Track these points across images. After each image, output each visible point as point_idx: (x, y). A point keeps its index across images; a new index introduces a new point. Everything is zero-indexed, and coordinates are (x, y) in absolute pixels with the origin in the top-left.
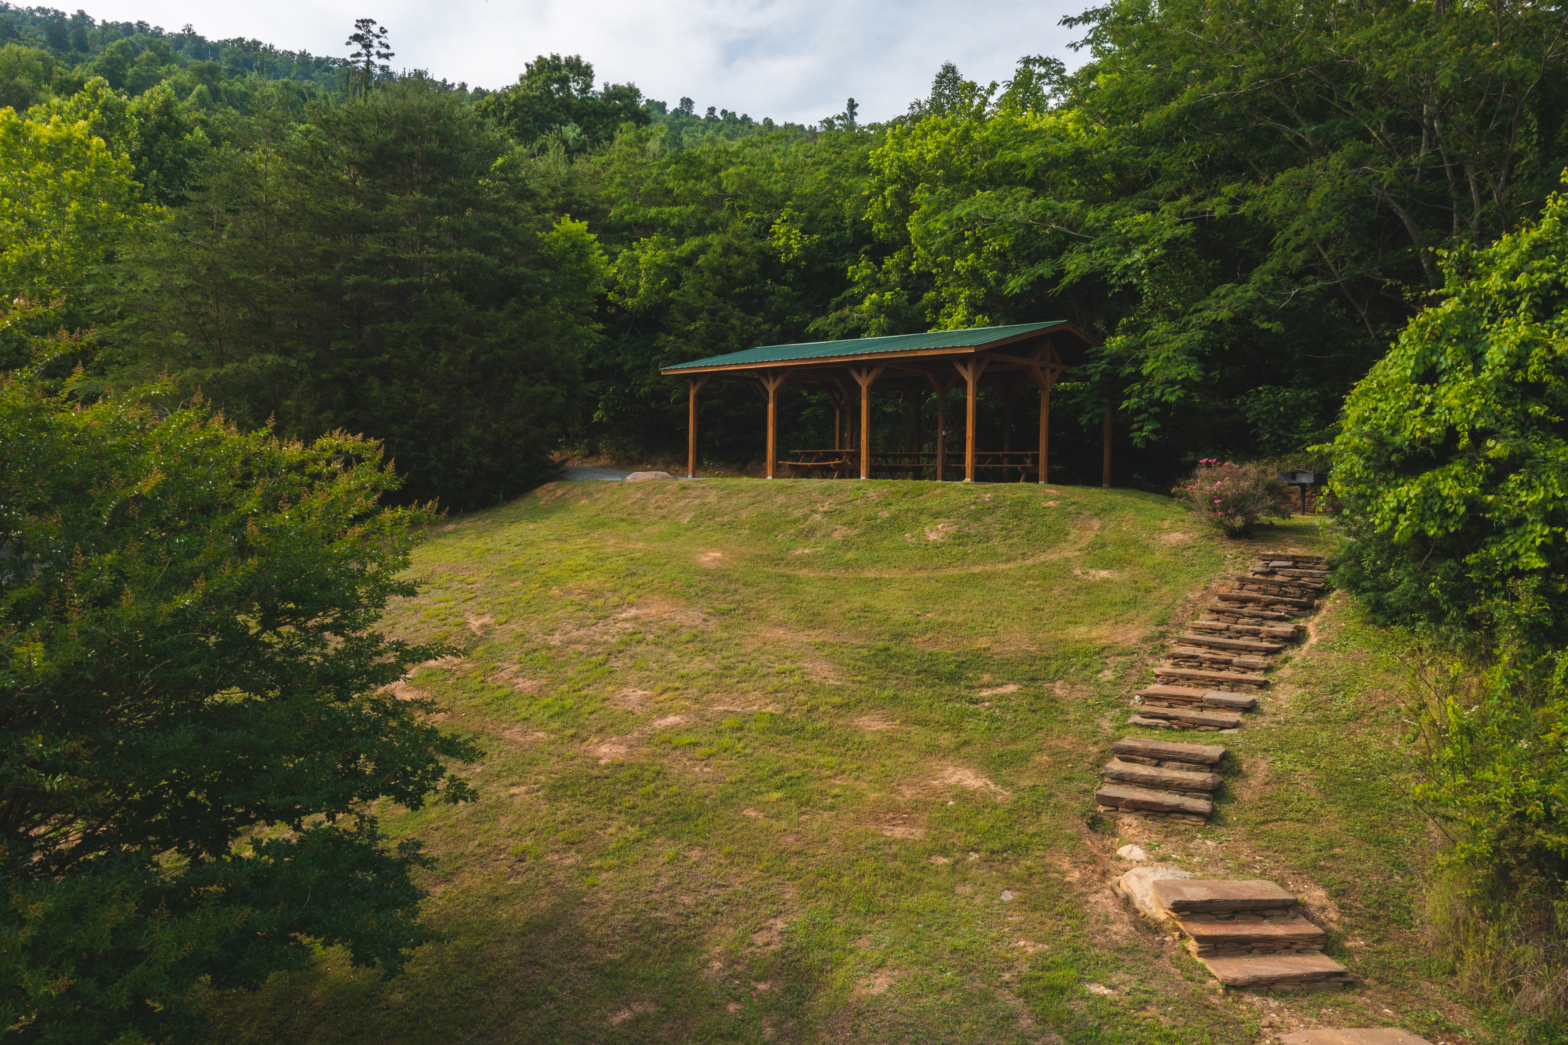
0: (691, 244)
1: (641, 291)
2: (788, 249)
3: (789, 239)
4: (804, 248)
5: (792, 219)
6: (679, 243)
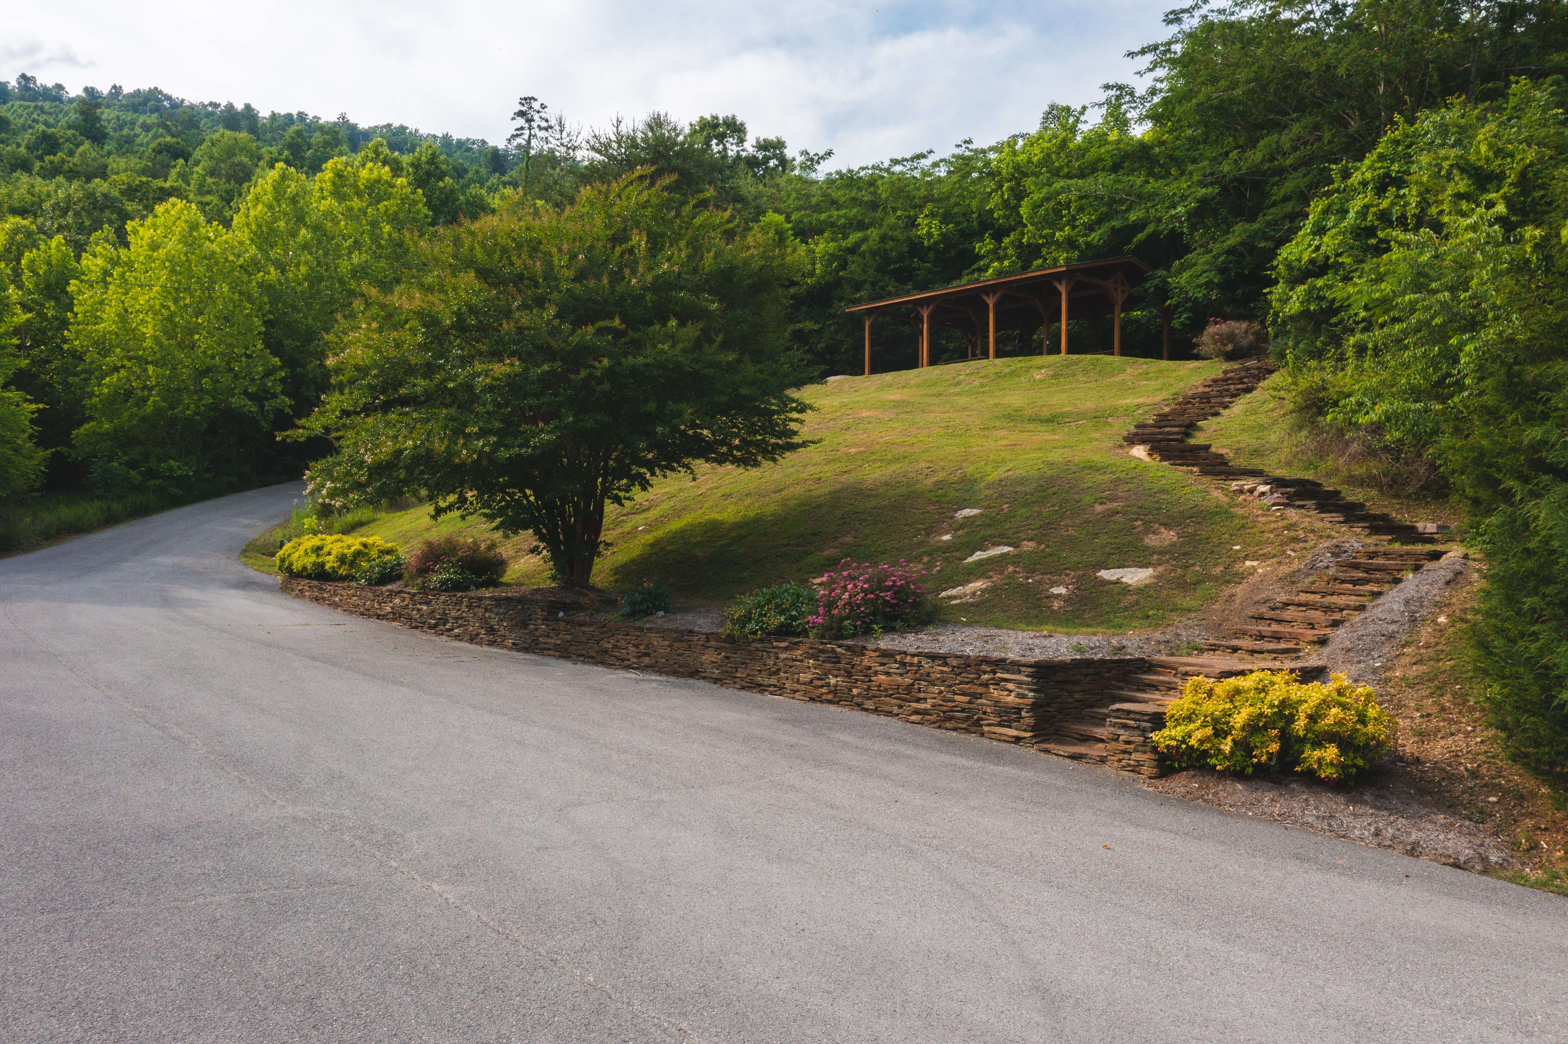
0: (855, 237)
1: (818, 271)
2: (929, 235)
3: (931, 228)
4: (942, 235)
5: (932, 215)
6: (845, 237)
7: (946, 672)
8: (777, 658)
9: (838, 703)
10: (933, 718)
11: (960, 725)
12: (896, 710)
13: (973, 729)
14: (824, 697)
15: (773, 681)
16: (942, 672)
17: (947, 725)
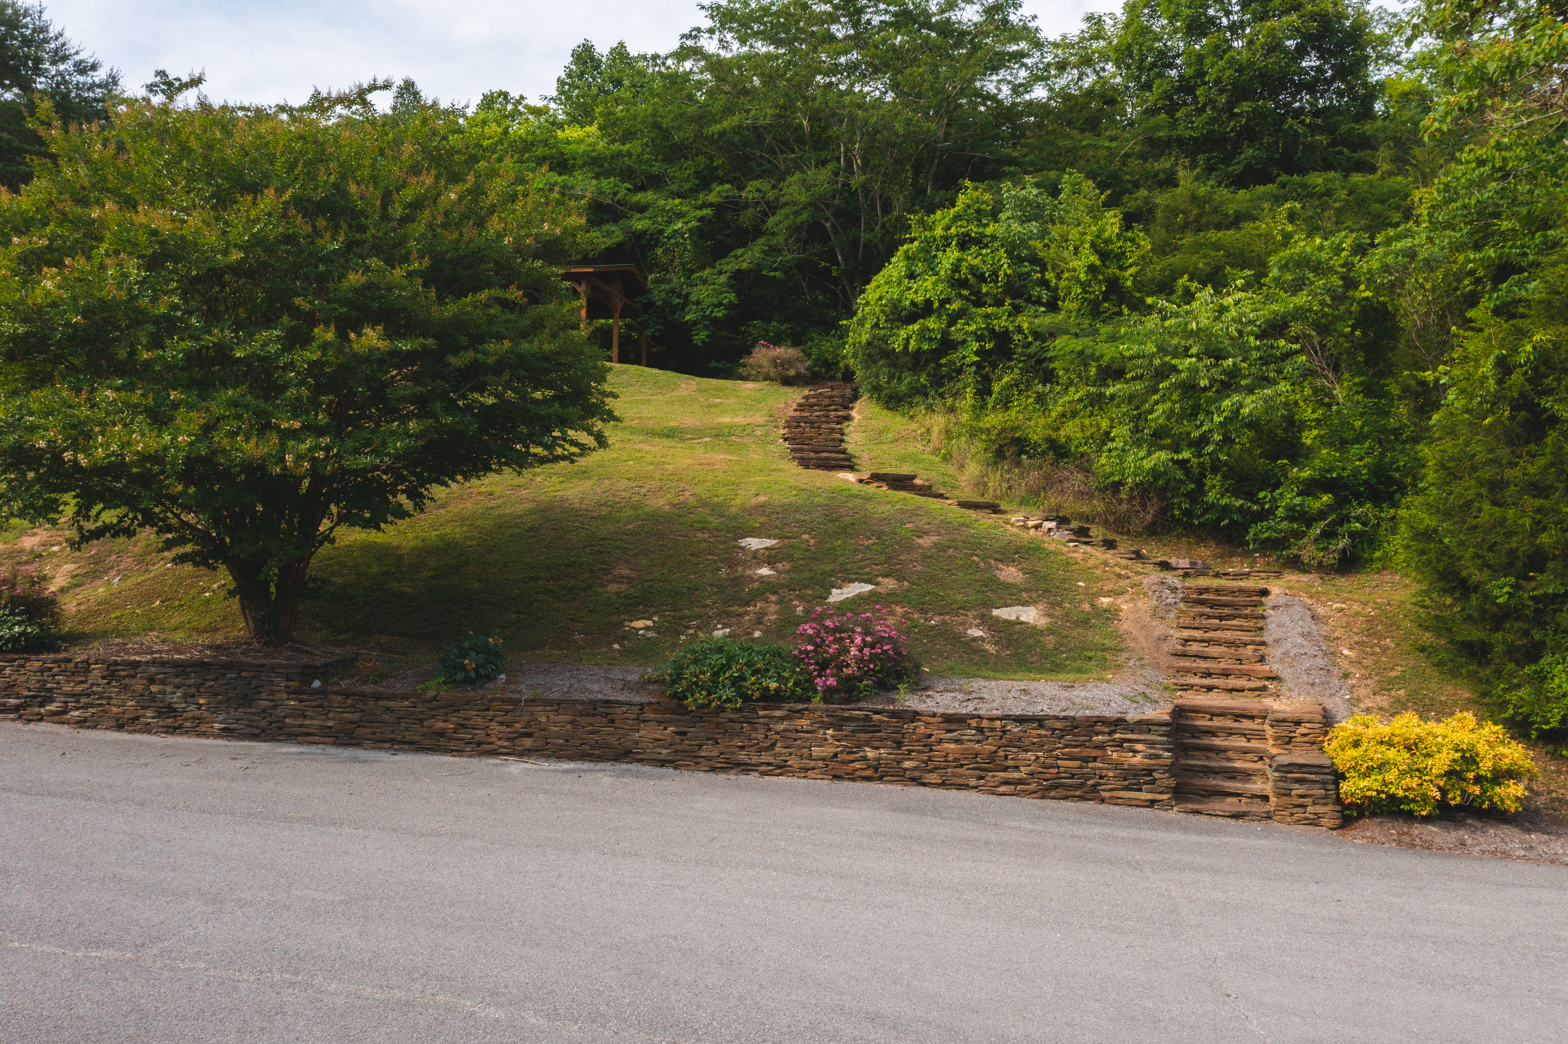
7: (1045, 736)
8: (769, 730)
9: (880, 779)
10: (1033, 786)
11: (1072, 793)
12: (973, 782)
13: (1089, 796)
14: (858, 773)
15: (766, 757)
16: (1040, 736)
17: (1052, 794)
